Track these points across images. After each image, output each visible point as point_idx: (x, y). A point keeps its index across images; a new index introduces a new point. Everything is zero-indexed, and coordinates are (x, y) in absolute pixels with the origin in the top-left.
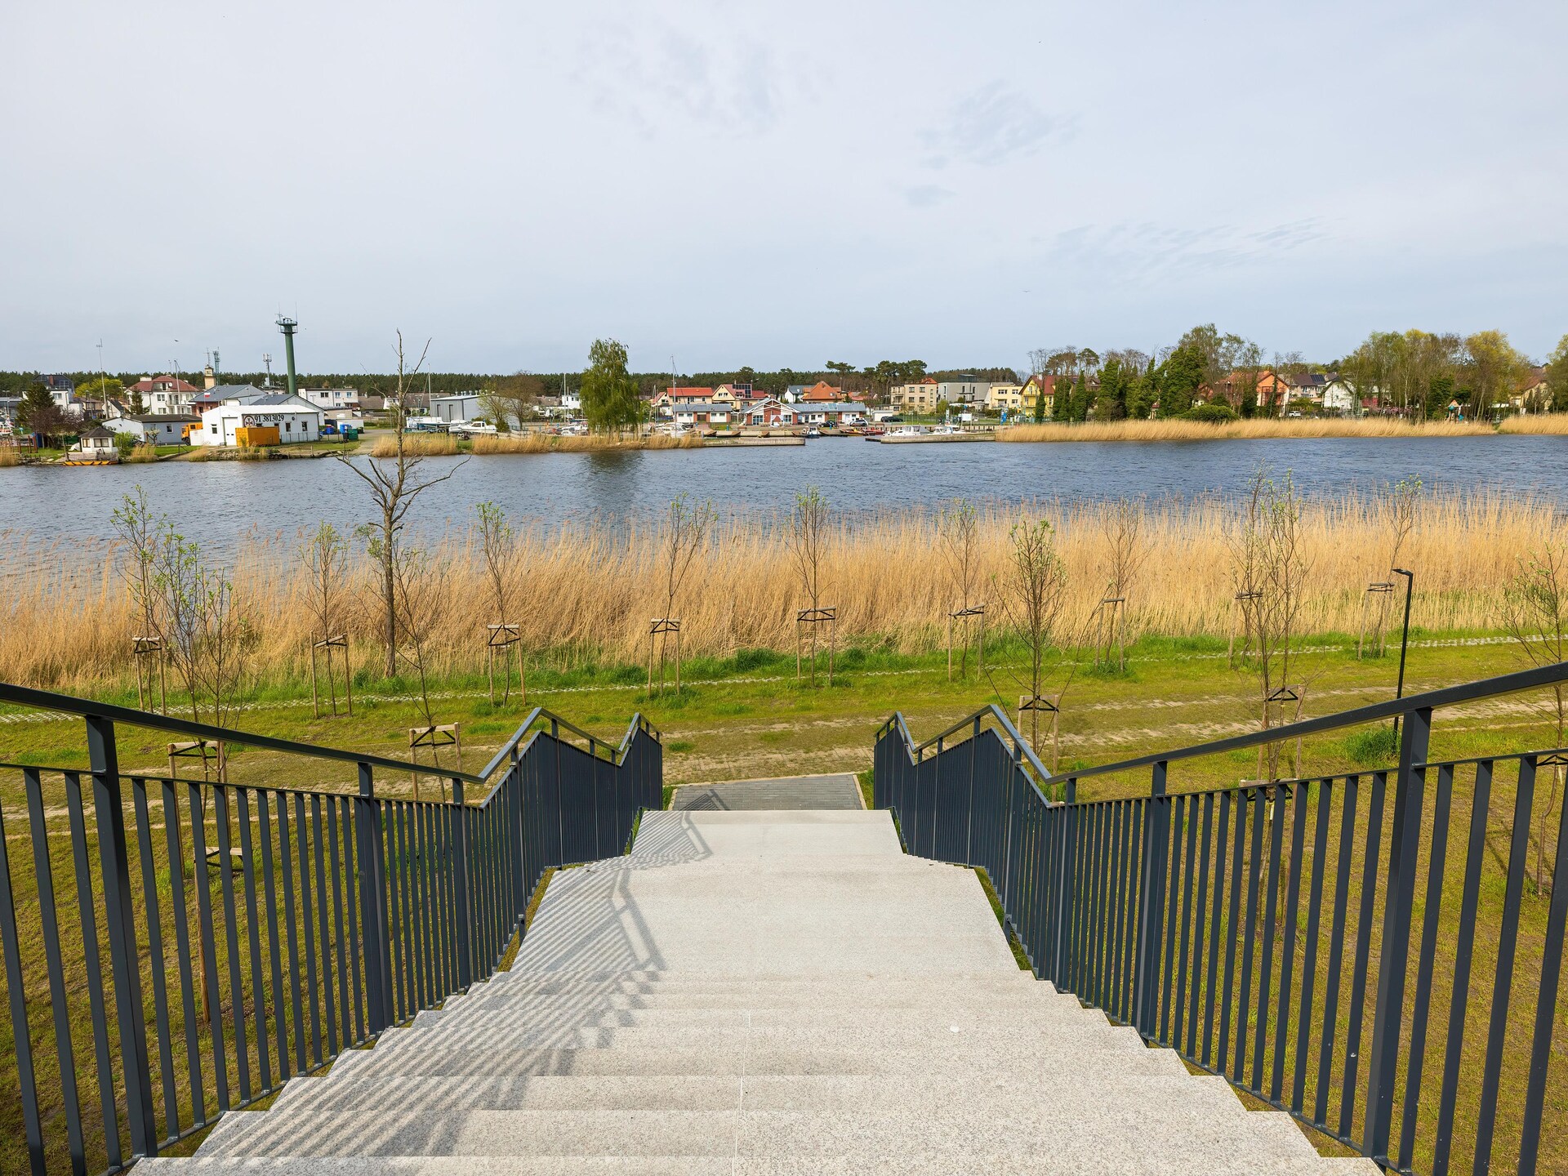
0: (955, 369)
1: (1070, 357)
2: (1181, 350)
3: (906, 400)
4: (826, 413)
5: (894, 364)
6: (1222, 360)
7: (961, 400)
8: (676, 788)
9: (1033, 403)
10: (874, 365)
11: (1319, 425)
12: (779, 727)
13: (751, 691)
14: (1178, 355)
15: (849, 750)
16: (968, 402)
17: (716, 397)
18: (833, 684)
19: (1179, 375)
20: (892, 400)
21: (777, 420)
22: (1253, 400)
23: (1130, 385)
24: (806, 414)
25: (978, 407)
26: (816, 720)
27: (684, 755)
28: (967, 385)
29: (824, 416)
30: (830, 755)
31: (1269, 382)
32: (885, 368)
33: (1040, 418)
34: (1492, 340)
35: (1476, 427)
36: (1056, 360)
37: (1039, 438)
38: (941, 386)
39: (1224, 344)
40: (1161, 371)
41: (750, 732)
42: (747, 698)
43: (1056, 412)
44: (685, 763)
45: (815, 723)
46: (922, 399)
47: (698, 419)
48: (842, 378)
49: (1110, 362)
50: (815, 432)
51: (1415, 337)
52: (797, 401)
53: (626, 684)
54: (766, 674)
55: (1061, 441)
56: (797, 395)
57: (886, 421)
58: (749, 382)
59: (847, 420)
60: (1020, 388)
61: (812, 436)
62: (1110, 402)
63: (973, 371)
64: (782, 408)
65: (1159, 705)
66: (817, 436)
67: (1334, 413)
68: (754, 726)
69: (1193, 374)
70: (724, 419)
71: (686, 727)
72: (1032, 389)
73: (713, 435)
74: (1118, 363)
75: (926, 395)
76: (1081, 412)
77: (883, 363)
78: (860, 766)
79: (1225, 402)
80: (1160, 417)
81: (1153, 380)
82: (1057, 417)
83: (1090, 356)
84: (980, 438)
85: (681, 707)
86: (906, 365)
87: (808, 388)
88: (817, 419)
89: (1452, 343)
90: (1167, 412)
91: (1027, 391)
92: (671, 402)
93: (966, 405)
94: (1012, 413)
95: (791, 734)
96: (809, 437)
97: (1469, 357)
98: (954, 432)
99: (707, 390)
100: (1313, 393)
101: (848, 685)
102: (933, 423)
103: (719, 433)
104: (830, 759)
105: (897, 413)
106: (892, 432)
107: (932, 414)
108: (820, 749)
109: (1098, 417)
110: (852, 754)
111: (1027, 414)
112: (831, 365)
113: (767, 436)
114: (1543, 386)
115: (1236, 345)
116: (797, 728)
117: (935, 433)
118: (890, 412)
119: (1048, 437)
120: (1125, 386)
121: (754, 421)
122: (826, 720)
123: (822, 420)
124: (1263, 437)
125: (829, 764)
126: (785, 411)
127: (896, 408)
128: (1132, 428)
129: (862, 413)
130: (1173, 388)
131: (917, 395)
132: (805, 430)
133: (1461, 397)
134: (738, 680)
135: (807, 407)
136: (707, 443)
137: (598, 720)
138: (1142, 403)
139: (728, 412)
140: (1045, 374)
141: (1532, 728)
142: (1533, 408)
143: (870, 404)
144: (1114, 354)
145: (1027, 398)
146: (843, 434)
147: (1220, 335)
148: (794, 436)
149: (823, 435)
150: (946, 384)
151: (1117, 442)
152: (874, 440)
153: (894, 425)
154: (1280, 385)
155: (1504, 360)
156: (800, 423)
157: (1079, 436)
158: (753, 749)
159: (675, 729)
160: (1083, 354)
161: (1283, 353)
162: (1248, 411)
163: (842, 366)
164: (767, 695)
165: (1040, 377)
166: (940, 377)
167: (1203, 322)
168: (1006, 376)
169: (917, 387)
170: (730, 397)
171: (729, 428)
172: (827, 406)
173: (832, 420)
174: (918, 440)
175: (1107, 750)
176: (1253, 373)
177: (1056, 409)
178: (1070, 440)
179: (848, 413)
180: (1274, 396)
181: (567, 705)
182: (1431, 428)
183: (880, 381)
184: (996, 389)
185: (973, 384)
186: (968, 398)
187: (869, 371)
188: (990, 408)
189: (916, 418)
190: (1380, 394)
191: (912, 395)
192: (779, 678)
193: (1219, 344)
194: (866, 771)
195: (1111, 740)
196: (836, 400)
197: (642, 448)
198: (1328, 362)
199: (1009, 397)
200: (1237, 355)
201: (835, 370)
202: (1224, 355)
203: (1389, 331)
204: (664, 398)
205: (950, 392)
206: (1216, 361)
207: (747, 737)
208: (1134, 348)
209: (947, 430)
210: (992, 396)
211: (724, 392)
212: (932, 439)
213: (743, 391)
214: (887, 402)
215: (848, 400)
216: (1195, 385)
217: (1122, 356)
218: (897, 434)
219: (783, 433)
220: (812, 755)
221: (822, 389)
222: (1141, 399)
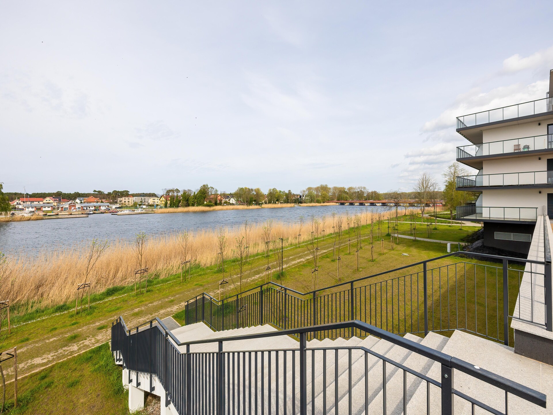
0: (138, 193)
1: (172, 191)
2: (201, 190)
3: (123, 202)
4: (95, 206)
5: (118, 191)
6: (210, 192)
7: (141, 202)
8: (109, 342)
9: (163, 203)
10: (111, 191)
11: (231, 207)
12: (136, 310)
13: (118, 301)
14: (200, 191)
15: (165, 310)
16: (143, 202)
17: (45, 201)
18: (147, 292)
19: (201, 196)
20: (118, 202)
21: (75, 209)
22: (217, 201)
23: (189, 198)
24: (86, 207)
25: (147, 204)
26: (148, 304)
27: (105, 330)
28: (143, 198)
29: (94, 207)
30: (160, 313)
31: (219, 198)
32: (115, 193)
33: (166, 206)
34: (258, 190)
35: (257, 207)
36: (168, 192)
37: (167, 212)
38: (135, 198)
39: (210, 189)
40: (197, 195)
41: (127, 314)
42: (118, 304)
43: (170, 205)
44: (107, 332)
45: (149, 305)
46: (128, 202)
47: (37, 209)
48: (99, 195)
49: (184, 192)
50: (91, 213)
51: (246, 188)
52: (81, 203)
53: (61, 312)
54: (120, 294)
55: (173, 212)
56: (81, 200)
57: (117, 208)
58: (59, 196)
59: (103, 208)
60: (159, 199)
61: (90, 214)
62: (185, 202)
63: (143, 194)
64: (76, 205)
65: (236, 277)
66: (92, 214)
67: (233, 204)
68: (127, 312)
69: (204, 195)
70: (50, 209)
71: (100, 320)
72: (163, 199)
73: (46, 215)
74: (186, 192)
75: (130, 200)
76: (177, 205)
77: (115, 191)
78: (171, 314)
79: (211, 202)
80: (197, 206)
81: (195, 197)
82: (171, 206)
83: (178, 191)
84: (150, 213)
85: (91, 314)
86: (123, 192)
87: (86, 198)
88: (91, 208)
89: (252, 190)
90: (199, 204)
91: (161, 199)
92: (22, 203)
93: (143, 203)
94: (157, 205)
95: (142, 311)
96: (89, 214)
97: (255, 193)
98: (142, 211)
99: (41, 199)
100: (227, 200)
101: (152, 291)
102: (133, 209)
103: (48, 214)
104: (160, 315)
105: (120, 206)
106: (121, 211)
107: (132, 206)
108: (155, 313)
109: (182, 206)
110: (167, 311)
111: (162, 205)
112: (95, 191)
113: (71, 214)
114: (267, 198)
115: (212, 189)
116: (143, 308)
117: (135, 212)
118: (118, 206)
119: (170, 212)
120: (188, 198)
121: (63, 209)
122: (152, 303)
123: (93, 208)
124: (220, 210)
125: (161, 316)
126: (77, 206)
127: (120, 204)
128: (191, 209)
129: (108, 206)
130: (200, 199)
131: (127, 200)
132: (87, 212)
133: (255, 201)
134: (110, 298)
135: (86, 204)
136: (44, 218)
137: (56, 329)
138: (193, 203)
139: (51, 207)
140: (166, 195)
141: (298, 266)
142: (266, 203)
143: (111, 203)
144: (185, 190)
145: (161, 201)
146: (102, 213)
147: (209, 187)
148: (83, 214)
149: (94, 213)
150: (136, 197)
151: (187, 212)
152: (114, 214)
153: (120, 209)
154: (222, 198)
155: (261, 193)
156: (84, 210)
157: (178, 211)
158: (132, 319)
159: (96, 322)
160: (176, 190)
161: (222, 191)
162: (216, 204)
163: (99, 192)
164: (125, 301)
165: (165, 196)
166: (133, 195)
167: (205, 184)
168: (153, 195)
169: (127, 198)
170: (51, 201)
171: (53, 212)
172: (95, 204)
173: (97, 209)
174: (130, 214)
175: (231, 291)
176: (216, 195)
177: (171, 204)
178: (176, 212)
179: (103, 206)
180: (221, 201)
181: (35, 327)
182: (251, 207)
183: (113, 196)
184: (152, 199)
185: (145, 197)
186: (143, 201)
187: (109, 194)
188: (150, 204)
189: (127, 207)
190: (241, 200)
191: (125, 200)
192: (126, 295)
193: (209, 189)
194: (174, 315)
195: (231, 288)
196: (97, 202)
197: (11, 221)
198: (229, 193)
199: (156, 201)
200: (213, 191)
201: (97, 193)
202: (210, 191)
203: (241, 187)
204: (18, 202)
205: (138, 200)
206: (209, 193)
207: (126, 316)
208: (190, 189)
209: (139, 211)
210: (151, 201)
211: (48, 199)
212: (135, 213)
213: (58, 199)
214: (116, 203)
215: (102, 202)
216: (205, 198)
217: (187, 191)
218: (122, 212)
219: (78, 213)
220: (153, 315)
221: (91, 199)
222: (193, 201)
